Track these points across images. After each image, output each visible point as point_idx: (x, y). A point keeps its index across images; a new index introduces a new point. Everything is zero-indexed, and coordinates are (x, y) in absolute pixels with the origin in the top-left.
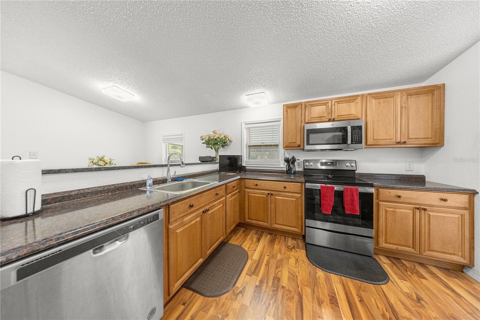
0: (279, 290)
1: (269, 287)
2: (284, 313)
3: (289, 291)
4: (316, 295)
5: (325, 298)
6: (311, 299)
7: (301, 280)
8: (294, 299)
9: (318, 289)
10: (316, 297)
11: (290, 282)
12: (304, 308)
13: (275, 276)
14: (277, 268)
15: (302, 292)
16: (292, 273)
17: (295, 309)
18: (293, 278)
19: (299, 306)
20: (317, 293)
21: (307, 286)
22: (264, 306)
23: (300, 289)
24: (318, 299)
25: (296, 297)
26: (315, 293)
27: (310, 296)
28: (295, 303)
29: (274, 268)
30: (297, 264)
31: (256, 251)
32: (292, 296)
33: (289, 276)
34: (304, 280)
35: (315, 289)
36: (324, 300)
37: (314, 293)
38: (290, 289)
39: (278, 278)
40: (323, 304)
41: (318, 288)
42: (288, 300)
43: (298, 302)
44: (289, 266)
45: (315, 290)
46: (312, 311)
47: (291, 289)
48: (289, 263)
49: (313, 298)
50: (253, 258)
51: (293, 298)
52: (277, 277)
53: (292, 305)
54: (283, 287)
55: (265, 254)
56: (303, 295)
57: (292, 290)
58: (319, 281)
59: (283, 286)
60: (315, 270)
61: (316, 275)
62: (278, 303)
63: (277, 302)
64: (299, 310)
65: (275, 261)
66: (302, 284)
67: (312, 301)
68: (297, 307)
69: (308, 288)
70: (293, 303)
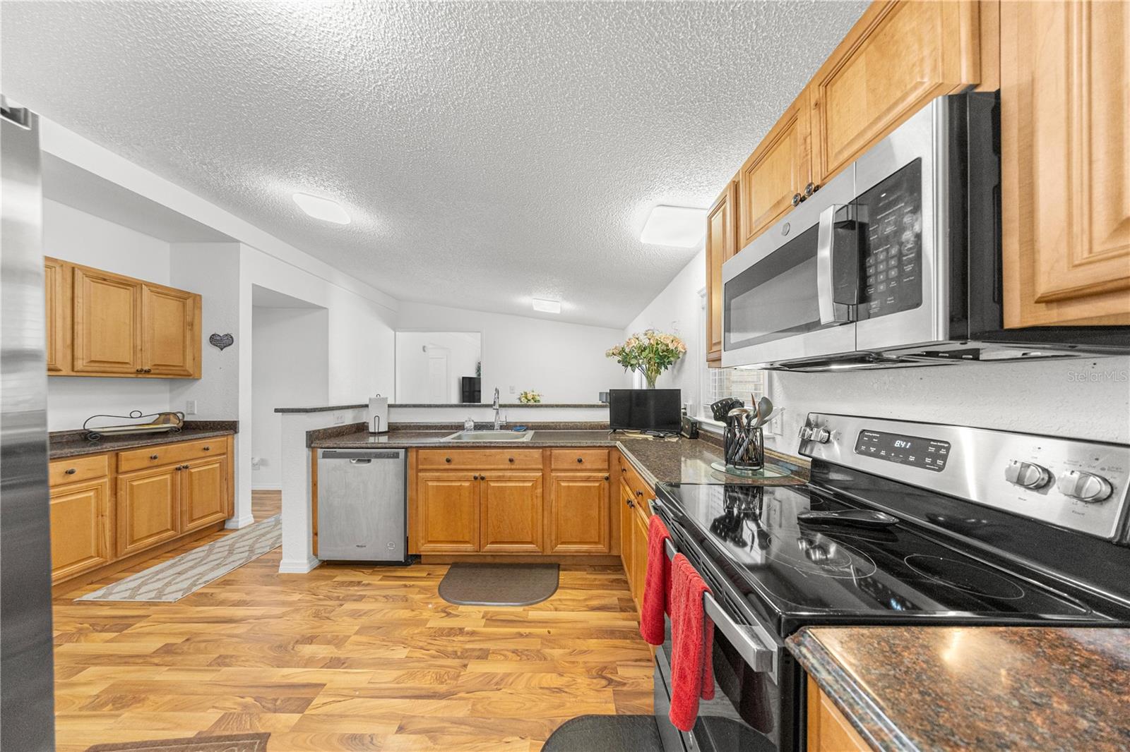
0: (457, 660)
1: (463, 645)
2: (412, 670)
3: (455, 676)
4: (450, 727)
5: (445, 746)
6: (440, 715)
7: (490, 698)
8: (439, 684)
9: (467, 733)
10: (445, 727)
11: (481, 676)
12: (420, 701)
13: (491, 652)
14: (514, 652)
15: (456, 699)
16: (506, 680)
17: (419, 686)
18: (492, 682)
19: (423, 693)
20: (455, 729)
21: (473, 710)
22: (426, 644)
23: (463, 695)
24: (442, 731)
25: (442, 688)
26: (456, 726)
27: (446, 715)
28: (431, 686)
29: (513, 647)
30: (540, 691)
31: (555, 612)
32: (446, 680)
33: (497, 674)
34: (489, 704)
35: (467, 727)
36: (437, 744)
37: (455, 723)
38: (460, 678)
39: (487, 655)
40: (427, 739)
41: (471, 734)
42: (436, 674)
43: (432, 691)
44: (530, 674)
45: (463, 727)
46: (412, 714)
47: (461, 680)
48: (542, 672)
49: (442, 720)
50: (530, 612)
51: (442, 683)
52: (489, 653)
53: (425, 681)
54: (465, 666)
55: (551, 627)
56: (450, 701)
57: (459, 682)
58: (493, 739)
59: (467, 665)
60: (532, 736)
61: (513, 734)
62: (431, 661)
63: (433, 659)
64: (417, 693)
65: (539, 647)
66: (478, 699)
67: (436, 717)
68: (422, 689)
69: (469, 712)
70: (431, 683)
